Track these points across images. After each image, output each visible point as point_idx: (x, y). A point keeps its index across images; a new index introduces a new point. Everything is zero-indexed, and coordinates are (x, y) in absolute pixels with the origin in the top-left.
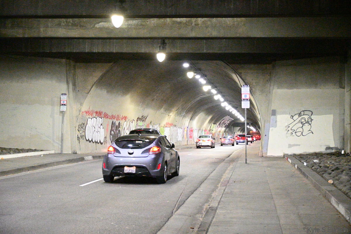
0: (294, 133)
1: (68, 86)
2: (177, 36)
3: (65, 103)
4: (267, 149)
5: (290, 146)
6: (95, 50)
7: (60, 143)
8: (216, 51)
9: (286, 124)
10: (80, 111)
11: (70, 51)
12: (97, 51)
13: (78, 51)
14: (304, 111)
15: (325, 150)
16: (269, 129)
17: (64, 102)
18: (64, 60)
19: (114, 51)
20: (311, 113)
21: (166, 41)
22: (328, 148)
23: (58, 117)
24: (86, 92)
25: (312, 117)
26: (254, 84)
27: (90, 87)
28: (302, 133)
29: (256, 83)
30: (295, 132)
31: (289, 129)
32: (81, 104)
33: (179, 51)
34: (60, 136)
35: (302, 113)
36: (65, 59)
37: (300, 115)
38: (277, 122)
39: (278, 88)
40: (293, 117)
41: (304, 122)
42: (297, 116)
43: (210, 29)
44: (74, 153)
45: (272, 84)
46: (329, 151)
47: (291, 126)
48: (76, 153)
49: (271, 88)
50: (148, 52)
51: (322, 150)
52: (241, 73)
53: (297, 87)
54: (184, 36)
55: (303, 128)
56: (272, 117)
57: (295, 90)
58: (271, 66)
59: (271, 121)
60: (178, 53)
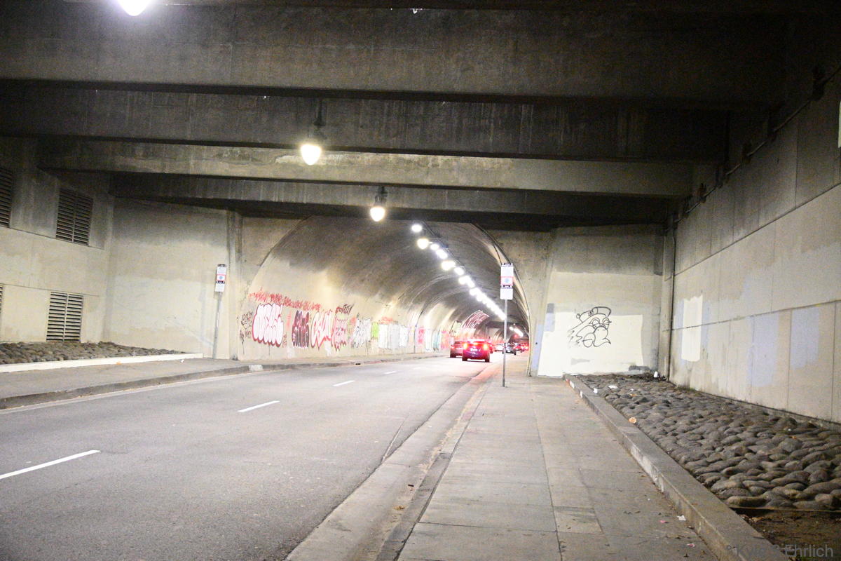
0: (580, 341)
1: (230, 253)
2: (404, 182)
3: (223, 279)
4: (538, 366)
5: (574, 362)
6: (275, 199)
7: (213, 343)
8: (465, 208)
9: (570, 327)
10: (246, 292)
11: (234, 198)
12: (277, 200)
13: (246, 199)
14: (597, 308)
15: (627, 370)
16: (543, 334)
17: (221, 278)
18: (224, 212)
19: (305, 202)
20: (608, 311)
21: (387, 189)
22: (633, 367)
23: (211, 301)
24: (258, 263)
25: (611, 318)
26: (522, 263)
27: (263, 256)
28: (594, 342)
29: (525, 261)
30: (582, 339)
31: (574, 334)
32: (249, 282)
33: (405, 206)
34: (213, 331)
35: (595, 311)
36: (226, 209)
37: (591, 313)
38: (556, 324)
39: (560, 271)
40: (580, 316)
41: (598, 325)
42: (586, 316)
43: (455, 173)
44: (233, 359)
45: (550, 264)
46: (634, 372)
47: (576, 330)
48: (237, 360)
49: (548, 269)
50: (357, 204)
51: (624, 369)
52: (502, 244)
53: (588, 271)
54: (414, 183)
55: (595, 333)
56: (548, 315)
57: (585, 275)
58: (549, 234)
59: (546, 320)
60: (403, 209)
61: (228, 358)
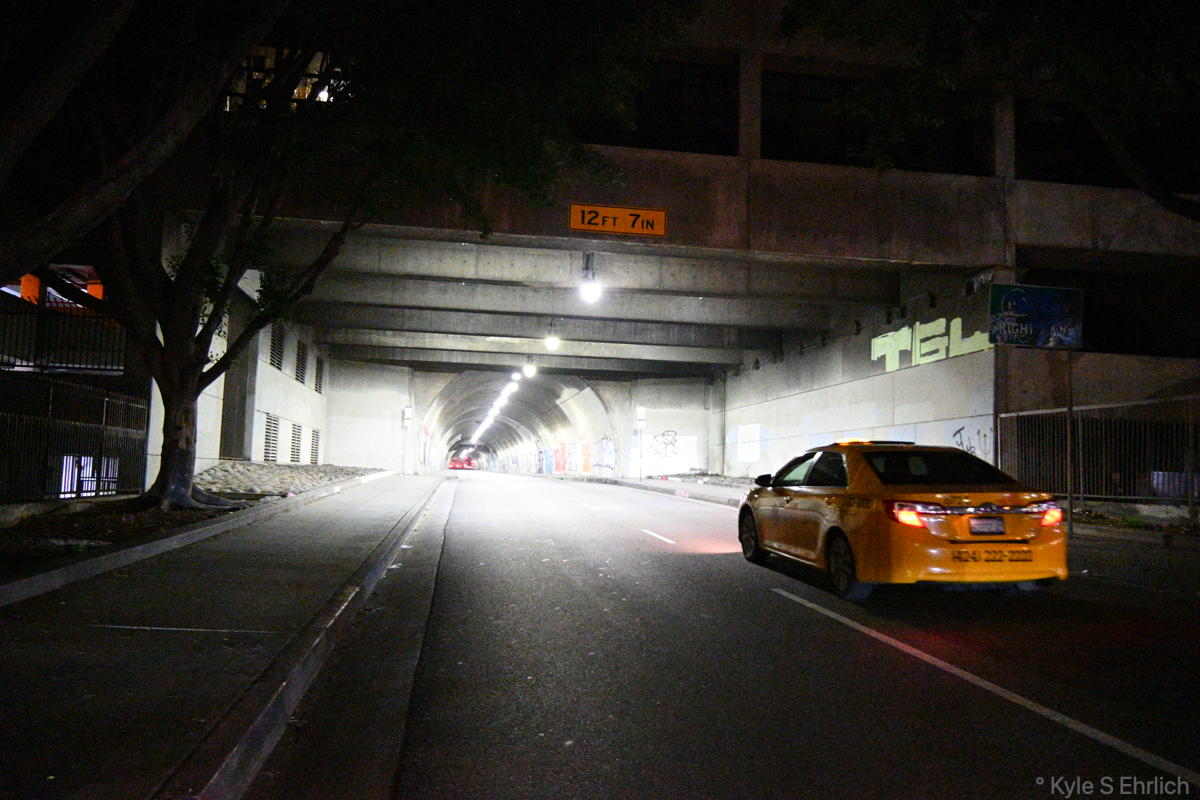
0: (657, 454)
1: (411, 398)
5: (654, 467)
6: (454, 361)
7: (401, 462)
9: (649, 445)
11: (423, 360)
14: (667, 432)
18: (406, 369)
20: (675, 434)
22: (693, 469)
25: (676, 438)
26: (613, 402)
27: (431, 400)
28: (665, 454)
30: (658, 452)
31: (652, 449)
32: (422, 419)
33: (546, 366)
34: (401, 454)
35: (666, 434)
36: (407, 366)
37: (663, 435)
38: (640, 443)
40: (656, 437)
41: (668, 443)
42: (660, 437)
45: (633, 403)
46: (693, 472)
47: (654, 447)
48: (418, 474)
51: (687, 472)
52: (599, 390)
53: (661, 407)
55: (666, 448)
56: (634, 437)
57: (658, 410)
58: (630, 383)
59: (632, 441)
61: (412, 473)
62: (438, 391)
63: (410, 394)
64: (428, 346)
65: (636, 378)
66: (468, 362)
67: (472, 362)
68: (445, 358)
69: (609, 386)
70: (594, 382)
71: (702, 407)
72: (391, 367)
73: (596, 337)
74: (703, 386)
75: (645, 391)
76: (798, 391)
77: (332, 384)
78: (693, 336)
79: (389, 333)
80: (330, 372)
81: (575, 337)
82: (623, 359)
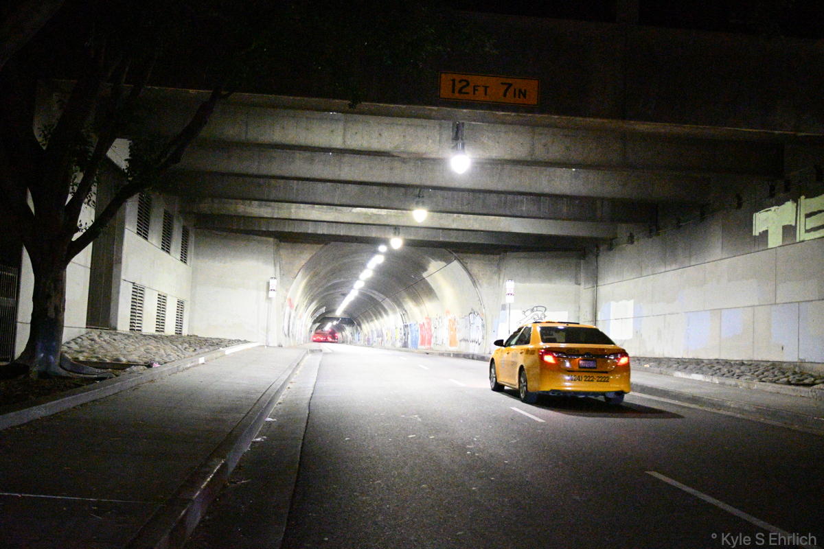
3: (274, 288)
6: (320, 232)
7: (266, 334)
8: (453, 240)
9: (518, 320)
10: (285, 298)
14: (537, 307)
16: (498, 325)
18: (271, 239)
19: (342, 234)
20: (545, 309)
24: (293, 277)
25: (546, 313)
26: (481, 275)
32: (287, 290)
37: (533, 310)
40: (525, 312)
41: (537, 319)
42: (529, 312)
45: (502, 276)
47: (523, 322)
49: (501, 281)
52: (467, 263)
53: (529, 282)
54: (443, 227)
56: (502, 312)
57: (528, 285)
58: (498, 256)
59: (501, 316)
61: (276, 345)
62: (303, 262)
63: (275, 265)
64: (293, 218)
65: (506, 252)
66: (334, 233)
67: (338, 233)
68: (310, 229)
69: (477, 259)
70: (461, 255)
71: (574, 282)
72: (256, 237)
73: (466, 209)
74: (574, 261)
75: (514, 264)
76: (674, 267)
77: (197, 255)
78: (565, 210)
79: (257, 202)
80: (195, 242)
81: (443, 209)
82: (492, 232)
